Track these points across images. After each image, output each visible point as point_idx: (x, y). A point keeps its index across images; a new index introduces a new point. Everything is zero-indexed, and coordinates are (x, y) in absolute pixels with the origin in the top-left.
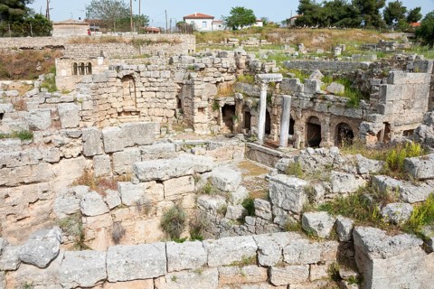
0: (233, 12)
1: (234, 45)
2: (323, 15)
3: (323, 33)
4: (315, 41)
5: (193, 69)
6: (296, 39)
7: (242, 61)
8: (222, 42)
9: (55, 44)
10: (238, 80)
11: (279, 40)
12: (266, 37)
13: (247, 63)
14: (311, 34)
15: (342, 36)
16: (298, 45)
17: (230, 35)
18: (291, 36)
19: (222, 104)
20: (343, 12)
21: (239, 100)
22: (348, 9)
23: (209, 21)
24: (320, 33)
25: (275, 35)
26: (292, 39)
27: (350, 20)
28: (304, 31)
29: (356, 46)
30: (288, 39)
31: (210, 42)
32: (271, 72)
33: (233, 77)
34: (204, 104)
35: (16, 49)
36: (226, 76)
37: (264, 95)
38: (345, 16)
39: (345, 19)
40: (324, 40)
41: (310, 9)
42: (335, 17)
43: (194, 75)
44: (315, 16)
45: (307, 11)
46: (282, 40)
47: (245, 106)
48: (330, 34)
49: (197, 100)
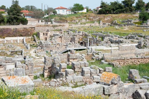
0: (74, 5)
1: (77, 22)
2: (110, 8)
3: (109, 16)
4: (106, 19)
5: (74, 35)
6: (99, 19)
7: (84, 33)
8: (73, 21)
9: (32, 27)
10: (83, 37)
11: (93, 19)
12: (88, 19)
13: (85, 34)
14: (104, 17)
15: (116, 17)
16: (100, 21)
17: (75, 18)
18: (97, 18)
19: (80, 42)
20: (117, 7)
21: (84, 41)
22: (120, 5)
23: (65, 10)
24: (108, 16)
25: (91, 18)
26: (98, 19)
27: (120, 10)
28: (102, 16)
29: (121, 21)
30: (96, 19)
31: (69, 21)
32: (90, 36)
33: (82, 37)
34: (77, 42)
35: (22, 28)
36: (81, 37)
37: (88, 40)
38: (118, 8)
39: (118, 10)
40: (109, 19)
41: (105, 6)
42: (114, 9)
43: (75, 37)
44: (106, 9)
45: (103, 7)
46: (94, 19)
47: (85, 42)
48: (112, 16)
49: (76, 41)
